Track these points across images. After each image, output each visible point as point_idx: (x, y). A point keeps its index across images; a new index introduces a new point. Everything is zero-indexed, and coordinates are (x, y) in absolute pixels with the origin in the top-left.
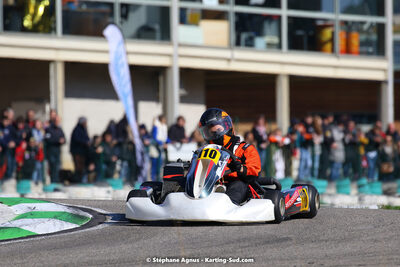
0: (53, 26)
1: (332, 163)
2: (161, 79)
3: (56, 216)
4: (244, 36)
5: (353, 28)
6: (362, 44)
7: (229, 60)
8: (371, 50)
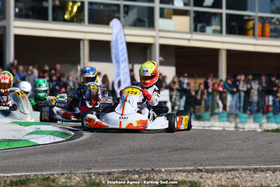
0: (82, 18)
1: (251, 103)
2: (148, 51)
4: (199, 26)
5: (267, 21)
7: (189, 40)
8: (277, 34)
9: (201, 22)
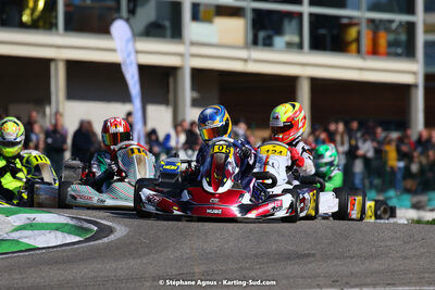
0: (54, 21)
2: (171, 80)
3: (58, 228)
4: (262, 35)
5: (381, 27)
6: (390, 44)
7: (245, 60)
8: (399, 51)
9: (265, 27)
